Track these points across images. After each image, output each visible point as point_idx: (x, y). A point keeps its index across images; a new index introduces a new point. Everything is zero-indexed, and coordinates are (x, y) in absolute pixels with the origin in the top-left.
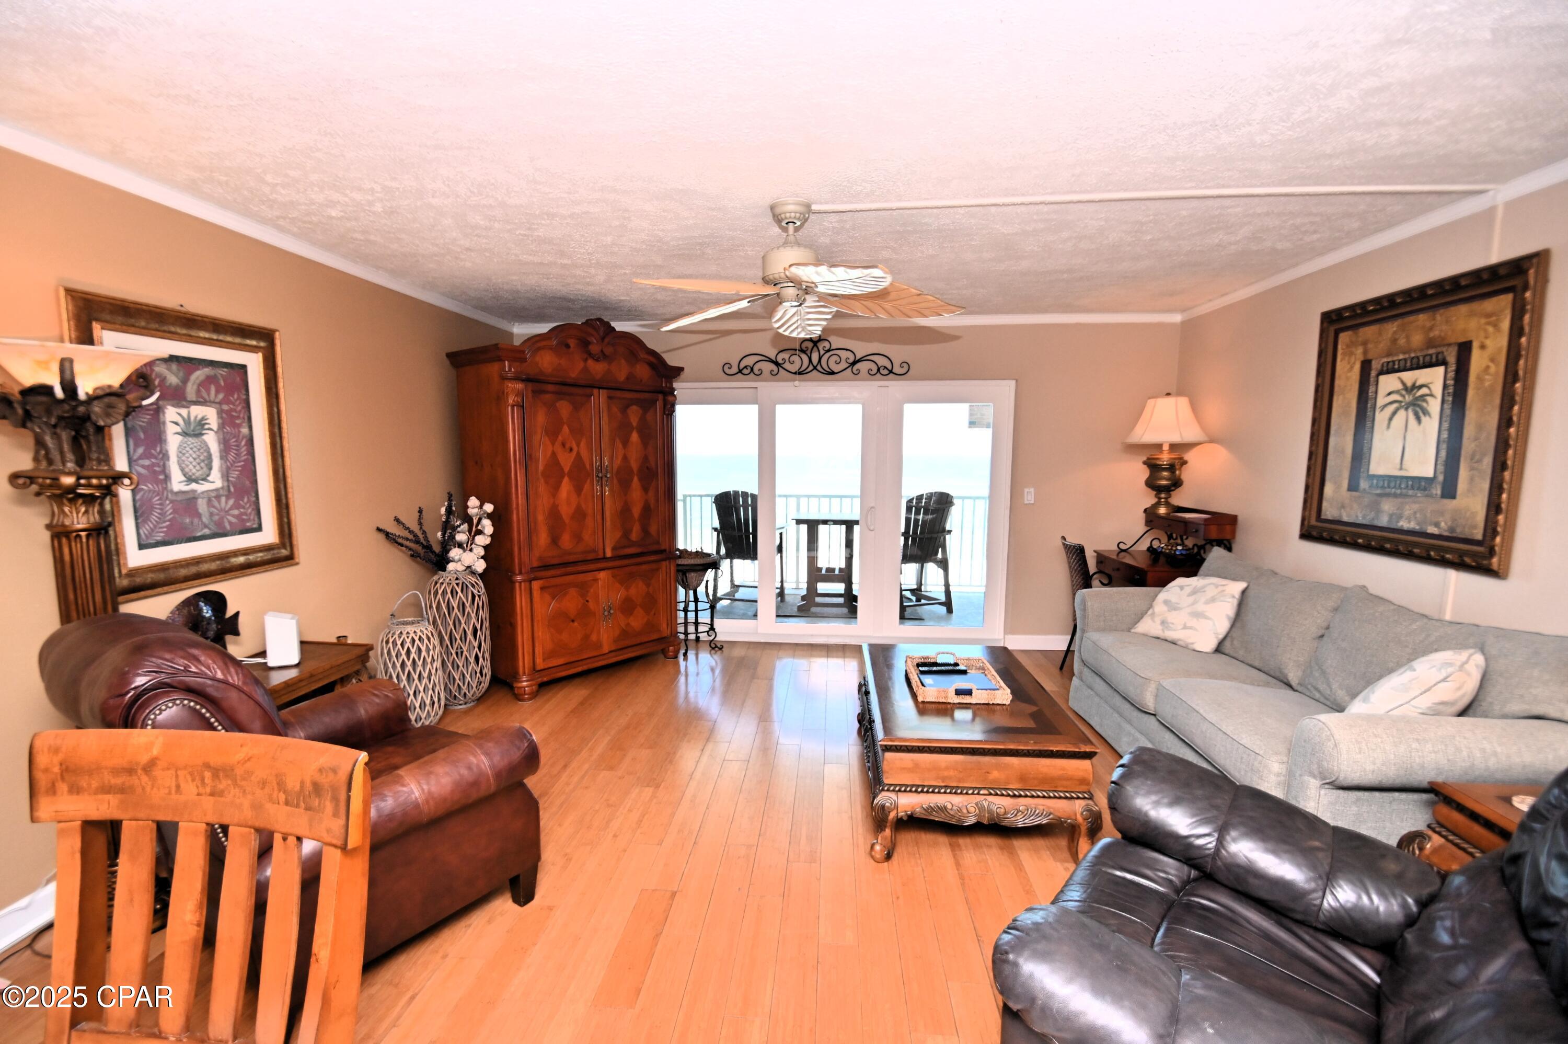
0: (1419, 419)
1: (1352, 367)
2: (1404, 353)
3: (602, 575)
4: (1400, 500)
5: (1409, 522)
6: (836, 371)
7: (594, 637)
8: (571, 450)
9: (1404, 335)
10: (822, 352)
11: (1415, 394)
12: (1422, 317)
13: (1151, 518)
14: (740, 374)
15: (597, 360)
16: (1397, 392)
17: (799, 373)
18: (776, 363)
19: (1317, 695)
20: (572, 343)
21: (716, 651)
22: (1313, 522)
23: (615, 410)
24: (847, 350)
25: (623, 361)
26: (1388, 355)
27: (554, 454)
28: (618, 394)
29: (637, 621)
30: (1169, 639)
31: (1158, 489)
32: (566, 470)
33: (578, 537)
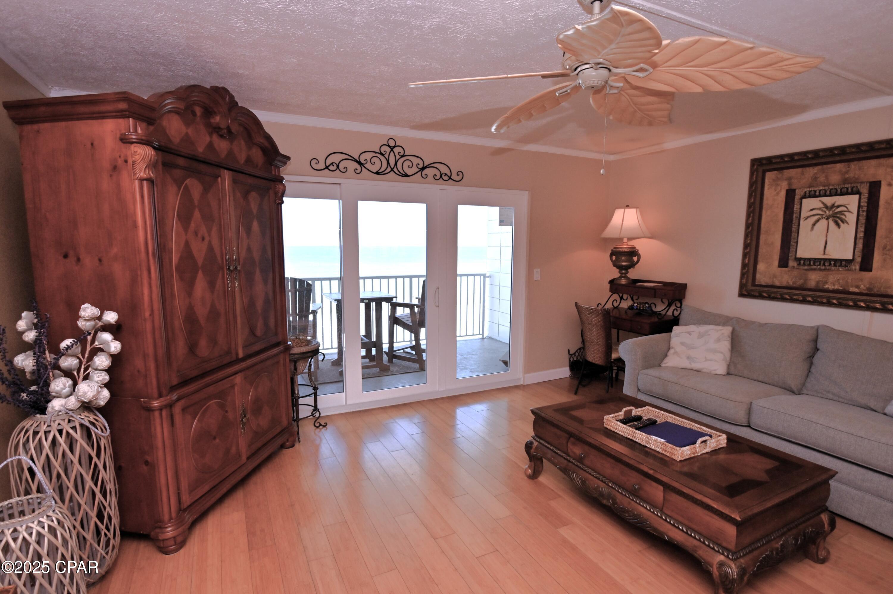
0: (838, 225)
1: (778, 194)
2: (824, 186)
3: (238, 379)
4: (824, 273)
5: (834, 285)
6: (409, 174)
7: (233, 450)
8: (203, 239)
9: (824, 175)
10: (398, 157)
11: (835, 210)
12: (838, 166)
13: (614, 286)
14: (327, 170)
15: (222, 136)
16: (819, 209)
17: (377, 173)
18: (360, 163)
19: (830, 396)
20: (198, 110)
21: (321, 429)
22: (750, 287)
23: (238, 194)
24: (417, 157)
25: (243, 143)
26: (810, 187)
27: (187, 244)
28: (241, 177)
29: (264, 421)
30: (694, 369)
31: (621, 268)
32: (200, 262)
33: (213, 341)
